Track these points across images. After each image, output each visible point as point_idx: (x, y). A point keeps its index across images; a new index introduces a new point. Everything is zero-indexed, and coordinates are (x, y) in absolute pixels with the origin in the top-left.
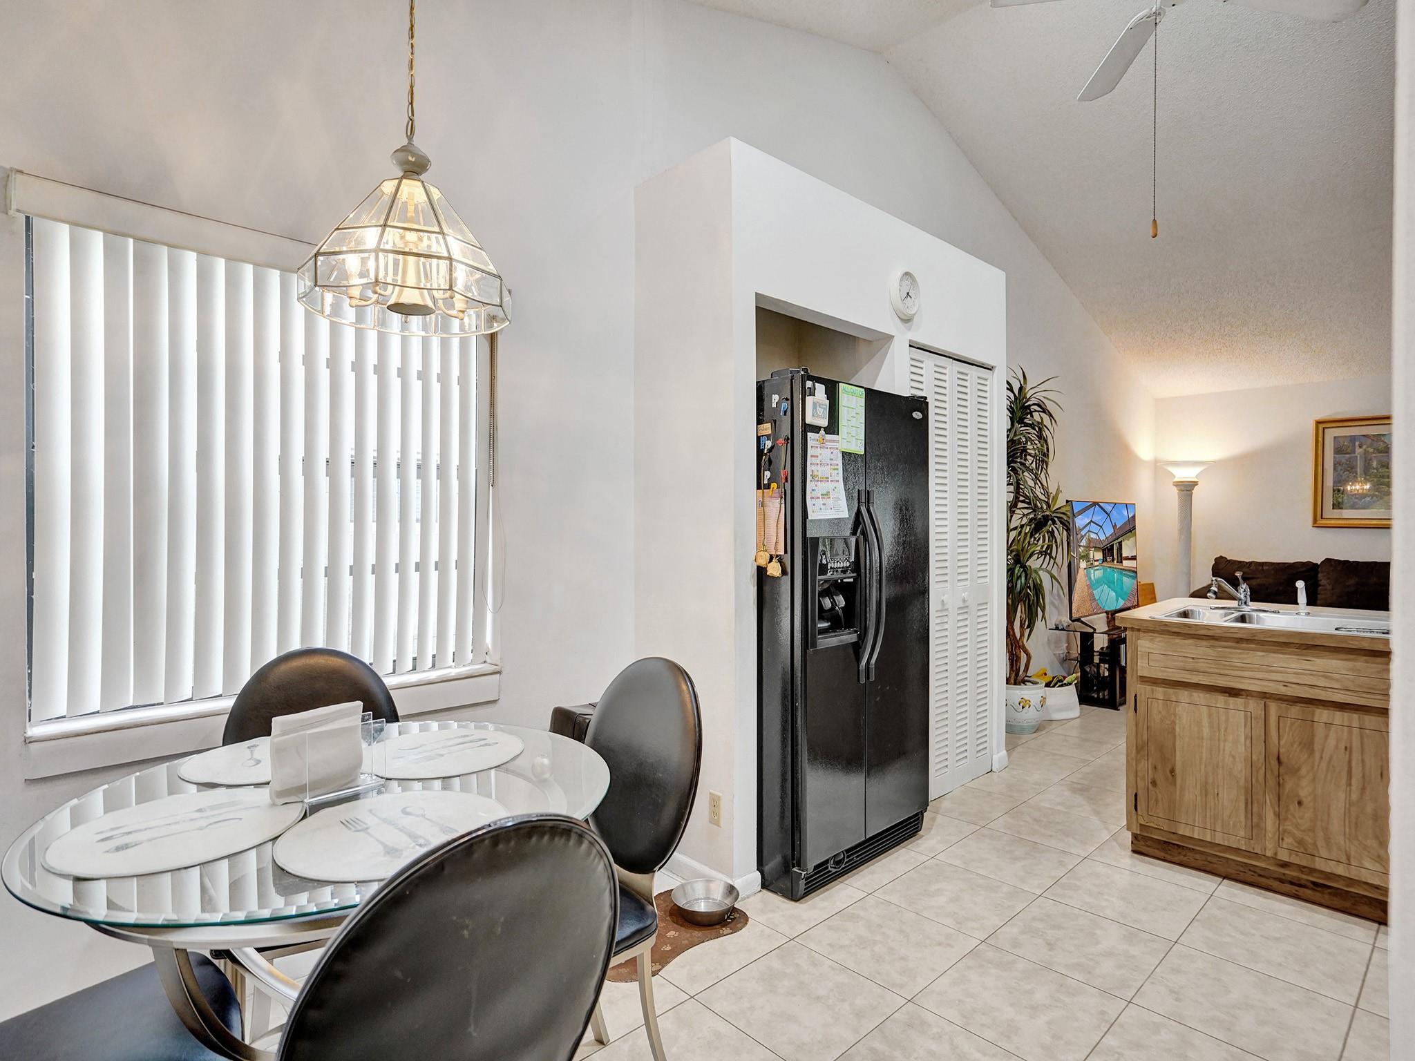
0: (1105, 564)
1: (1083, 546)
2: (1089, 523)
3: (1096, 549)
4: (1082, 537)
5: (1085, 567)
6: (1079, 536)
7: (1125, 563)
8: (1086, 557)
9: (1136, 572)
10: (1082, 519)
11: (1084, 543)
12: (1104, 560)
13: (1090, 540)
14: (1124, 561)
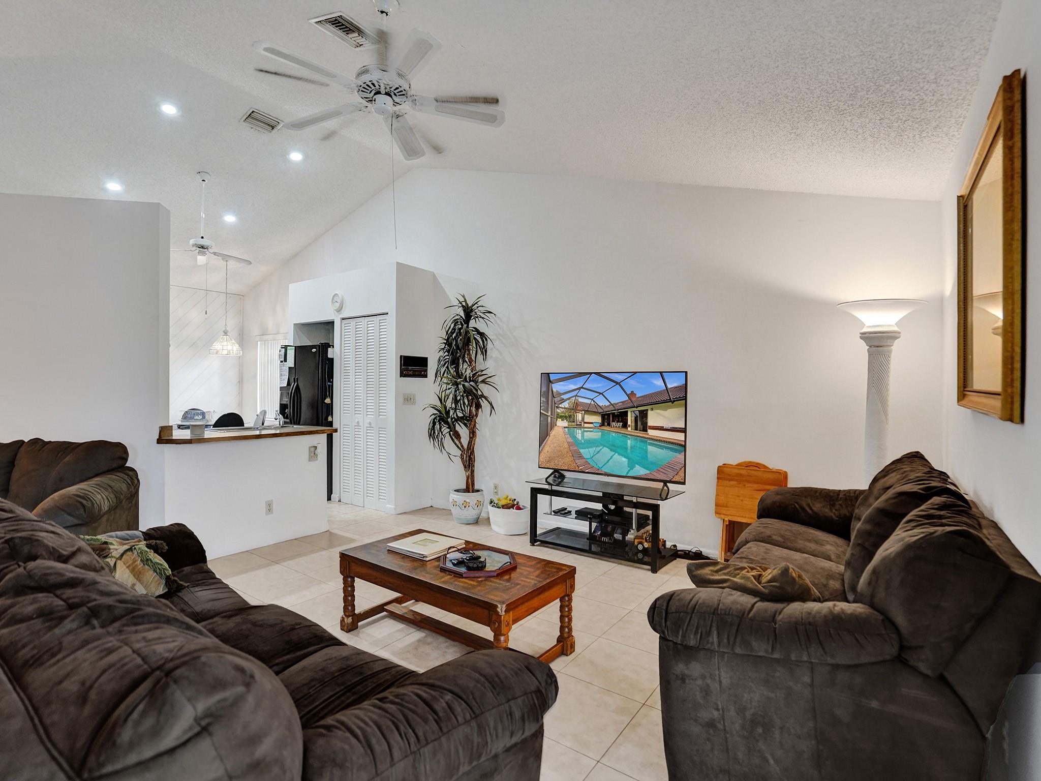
0: (603, 428)
1: (565, 408)
2: (579, 389)
3: (587, 412)
4: (563, 401)
5: (567, 426)
6: (556, 399)
7: (651, 432)
8: (570, 418)
9: (685, 446)
10: (563, 385)
11: (566, 404)
12: (603, 424)
13: (577, 404)
14: (649, 430)
